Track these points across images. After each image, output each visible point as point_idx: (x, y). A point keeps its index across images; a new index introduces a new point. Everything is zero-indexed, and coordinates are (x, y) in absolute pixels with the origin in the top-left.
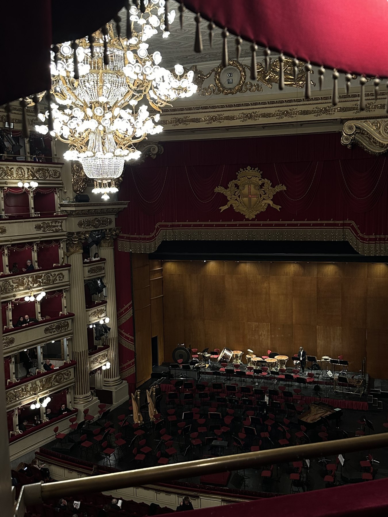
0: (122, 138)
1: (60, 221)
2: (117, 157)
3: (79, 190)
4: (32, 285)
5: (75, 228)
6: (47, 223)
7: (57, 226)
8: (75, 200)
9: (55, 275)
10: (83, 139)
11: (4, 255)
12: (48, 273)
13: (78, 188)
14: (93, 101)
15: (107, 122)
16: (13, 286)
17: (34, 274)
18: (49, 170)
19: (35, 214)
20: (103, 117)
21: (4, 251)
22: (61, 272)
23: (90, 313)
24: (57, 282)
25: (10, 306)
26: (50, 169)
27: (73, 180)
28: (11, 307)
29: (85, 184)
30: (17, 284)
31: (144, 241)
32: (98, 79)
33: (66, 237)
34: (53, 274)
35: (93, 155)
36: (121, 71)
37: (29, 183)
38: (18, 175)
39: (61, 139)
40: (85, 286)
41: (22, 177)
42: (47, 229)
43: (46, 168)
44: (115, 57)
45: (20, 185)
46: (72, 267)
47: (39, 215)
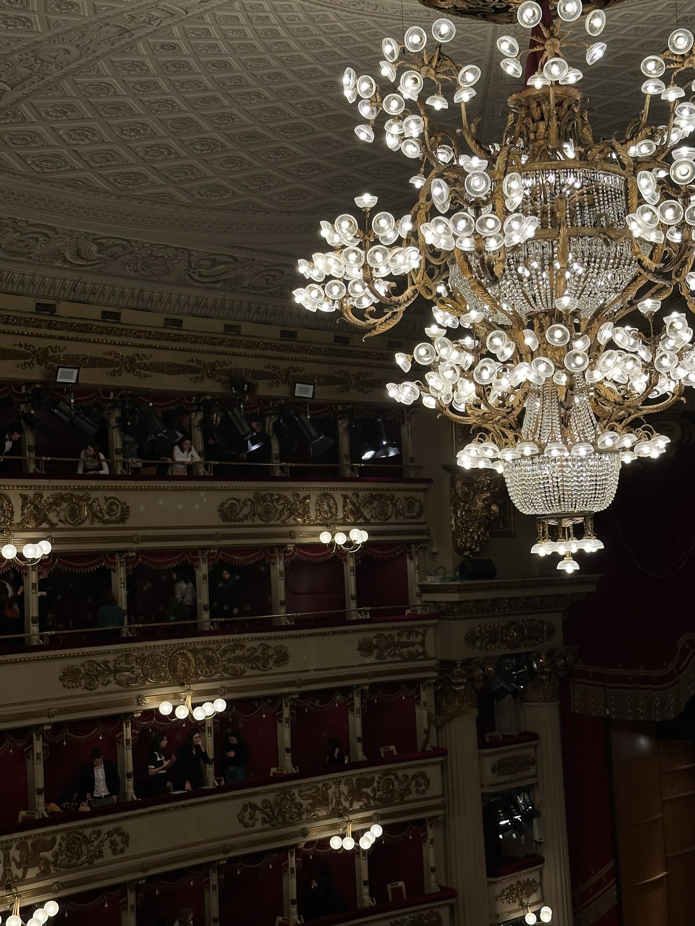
0: (615, 403)
1: (421, 630)
2: (601, 454)
3: (470, 549)
4: (346, 804)
5: (459, 650)
6: (389, 636)
7: (413, 644)
8: (458, 573)
9: (406, 776)
10: (510, 410)
11: (281, 722)
12: (388, 772)
13: (466, 542)
14: (537, 309)
15: (579, 360)
16: (302, 806)
17: (354, 775)
18: (396, 497)
19: (359, 612)
20: (569, 350)
21: (282, 710)
22: (422, 769)
23: (498, 889)
24: (410, 797)
25: (292, 861)
26: (398, 495)
27: (453, 522)
28: (294, 865)
29: (486, 530)
30: (311, 801)
31: (646, 686)
32: (553, 253)
33: (436, 674)
34: (400, 773)
35: (537, 451)
36: (615, 226)
37: (347, 533)
38: (320, 514)
39: (451, 414)
40: (483, 809)
41: (329, 519)
42: (388, 651)
43: (388, 494)
44: (598, 193)
45: (325, 538)
46: (449, 756)
47: (368, 616)
